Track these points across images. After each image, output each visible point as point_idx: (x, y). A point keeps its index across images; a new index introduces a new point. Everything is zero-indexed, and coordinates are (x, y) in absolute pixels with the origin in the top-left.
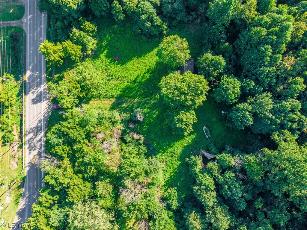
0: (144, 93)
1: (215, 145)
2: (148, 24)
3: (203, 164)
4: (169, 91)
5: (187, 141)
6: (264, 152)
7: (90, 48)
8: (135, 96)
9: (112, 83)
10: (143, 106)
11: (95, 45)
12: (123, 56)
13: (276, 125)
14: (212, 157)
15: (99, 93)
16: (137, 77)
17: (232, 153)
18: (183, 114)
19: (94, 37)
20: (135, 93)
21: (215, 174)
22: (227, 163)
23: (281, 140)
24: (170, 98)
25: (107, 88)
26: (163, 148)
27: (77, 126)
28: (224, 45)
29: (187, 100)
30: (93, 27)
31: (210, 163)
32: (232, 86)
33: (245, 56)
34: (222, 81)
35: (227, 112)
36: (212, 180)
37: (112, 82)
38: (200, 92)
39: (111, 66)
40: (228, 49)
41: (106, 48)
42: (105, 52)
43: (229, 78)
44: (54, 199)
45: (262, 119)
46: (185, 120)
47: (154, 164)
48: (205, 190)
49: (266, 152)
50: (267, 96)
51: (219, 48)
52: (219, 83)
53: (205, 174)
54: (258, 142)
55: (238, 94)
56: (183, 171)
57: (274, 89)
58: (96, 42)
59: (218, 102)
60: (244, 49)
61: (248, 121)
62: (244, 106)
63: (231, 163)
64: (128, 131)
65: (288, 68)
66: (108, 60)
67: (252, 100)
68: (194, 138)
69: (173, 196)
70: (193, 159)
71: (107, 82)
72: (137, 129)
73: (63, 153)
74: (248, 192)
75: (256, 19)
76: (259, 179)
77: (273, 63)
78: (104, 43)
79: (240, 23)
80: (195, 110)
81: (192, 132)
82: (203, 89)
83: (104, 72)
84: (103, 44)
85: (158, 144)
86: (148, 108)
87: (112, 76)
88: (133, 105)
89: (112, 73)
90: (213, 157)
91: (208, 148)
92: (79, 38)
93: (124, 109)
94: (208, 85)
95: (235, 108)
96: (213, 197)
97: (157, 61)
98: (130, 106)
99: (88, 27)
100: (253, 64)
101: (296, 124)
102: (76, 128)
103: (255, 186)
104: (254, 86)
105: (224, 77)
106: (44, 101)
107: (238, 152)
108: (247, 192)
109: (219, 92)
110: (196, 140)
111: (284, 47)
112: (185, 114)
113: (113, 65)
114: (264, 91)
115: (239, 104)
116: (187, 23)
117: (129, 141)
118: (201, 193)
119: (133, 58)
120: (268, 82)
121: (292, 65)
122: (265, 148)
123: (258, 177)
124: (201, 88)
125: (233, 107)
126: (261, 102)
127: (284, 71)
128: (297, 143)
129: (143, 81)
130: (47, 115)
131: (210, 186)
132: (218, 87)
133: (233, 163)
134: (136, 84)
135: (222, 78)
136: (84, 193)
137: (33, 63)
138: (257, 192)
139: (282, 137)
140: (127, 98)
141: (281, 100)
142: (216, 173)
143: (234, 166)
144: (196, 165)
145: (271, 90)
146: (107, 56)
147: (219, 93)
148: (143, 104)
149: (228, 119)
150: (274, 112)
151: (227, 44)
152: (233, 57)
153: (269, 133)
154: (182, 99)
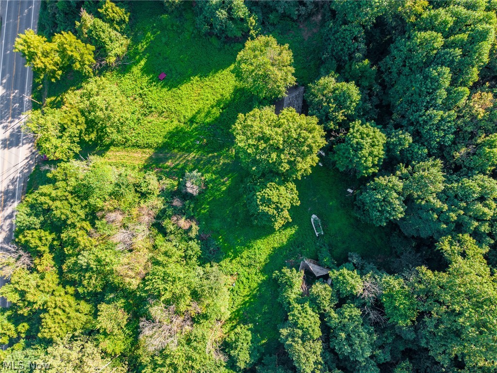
0: (207, 144)
1: (331, 251)
2: (222, 14)
3: (304, 286)
4: (250, 141)
5: (280, 238)
6: (421, 275)
7: (113, 52)
8: (190, 147)
9: (149, 121)
10: (204, 168)
11: (124, 49)
12: (174, 72)
13: (447, 224)
14: (323, 272)
15: (125, 138)
16: (196, 113)
17: (361, 270)
18: (272, 189)
19: (122, 33)
20: (191, 142)
21: (325, 306)
22: (349, 289)
23: (454, 253)
24: (250, 154)
25: (140, 129)
26: (234, 248)
27: (70, 195)
28: (360, 64)
29: (282, 162)
30: (121, 14)
31: (317, 284)
32: (369, 141)
33: (398, 87)
34: (351, 130)
35: (358, 191)
36: (317, 319)
37: (150, 118)
38: (306, 148)
39: (151, 89)
40: (367, 71)
41: (144, 55)
42: (143, 63)
43: (364, 126)
44: (19, 330)
45: (421, 209)
46: (275, 199)
47: (212, 277)
48: (302, 338)
49: (425, 274)
50: (433, 166)
51: (351, 69)
52: (345, 134)
53: (306, 305)
54: (410, 253)
55: (380, 159)
56: (268, 294)
57: (449, 153)
58: (125, 41)
59: (341, 170)
60: (397, 73)
61: (394, 210)
62: (389, 182)
63: (355, 290)
64: (169, 212)
65: (478, 114)
66: (146, 79)
67: (405, 171)
68: (293, 235)
69: (242, 341)
70: (287, 274)
71: (140, 117)
72: (188, 209)
73: (40, 244)
74: (384, 347)
75: (425, 16)
76: (407, 325)
77: (452, 104)
78: (142, 46)
79: (394, 24)
80: (296, 181)
81: (288, 222)
82: (314, 143)
83: (138, 99)
84: (140, 47)
85: (225, 241)
86: (214, 173)
87: (151, 107)
88: (186, 165)
89: (151, 102)
90: (325, 273)
91: (317, 256)
92: (92, 31)
93: (168, 170)
94: (324, 137)
95: (371, 185)
96: (315, 353)
97: (236, 87)
98: (180, 167)
99: (111, 11)
100: (412, 102)
101: (487, 224)
102: (67, 199)
103: (399, 337)
104: (410, 146)
105: (355, 124)
106: (23, 144)
107: (372, 269)
108: (381, 347)
109: (343, 151)
110: (296, 239)
111: (474, 74)
112: (277, 189)
113: (155, 88)
114: (429, 155)
115: (381, 177)
116: (296, 21)
117: (171, 232)
118: (293, 344)
119: (192, 78)
120: (438, 140)
121: (487, 109)
122: (423, 267)
123: (405, 320)
124: (310, 141)
125: (369, 182)
126: (422, 176)
127: (471, 121)
128: (485, 261)
129: (207, 120)
130: (27, 170)
131: (311, 332)
132: (344, 141)
133: (359, 289)
134: (195, 125)
135: (351, 124)
136: (74, 324)
137: (10, 72)
138: (402, 348)
139: (457, 248)
140: (176, 151)
141: (460, 177)
142: (327, 306)
143: (361, 295)
144: (291, 287)
145: (443, 155)
146: (146, 71)
147: (344, 154)
148: (204, 165)
149: (359, 204)
150: (446, 197)
151: (366, 62)
152: (377, 88)
153: (432, 237)
154: (272, 159)
